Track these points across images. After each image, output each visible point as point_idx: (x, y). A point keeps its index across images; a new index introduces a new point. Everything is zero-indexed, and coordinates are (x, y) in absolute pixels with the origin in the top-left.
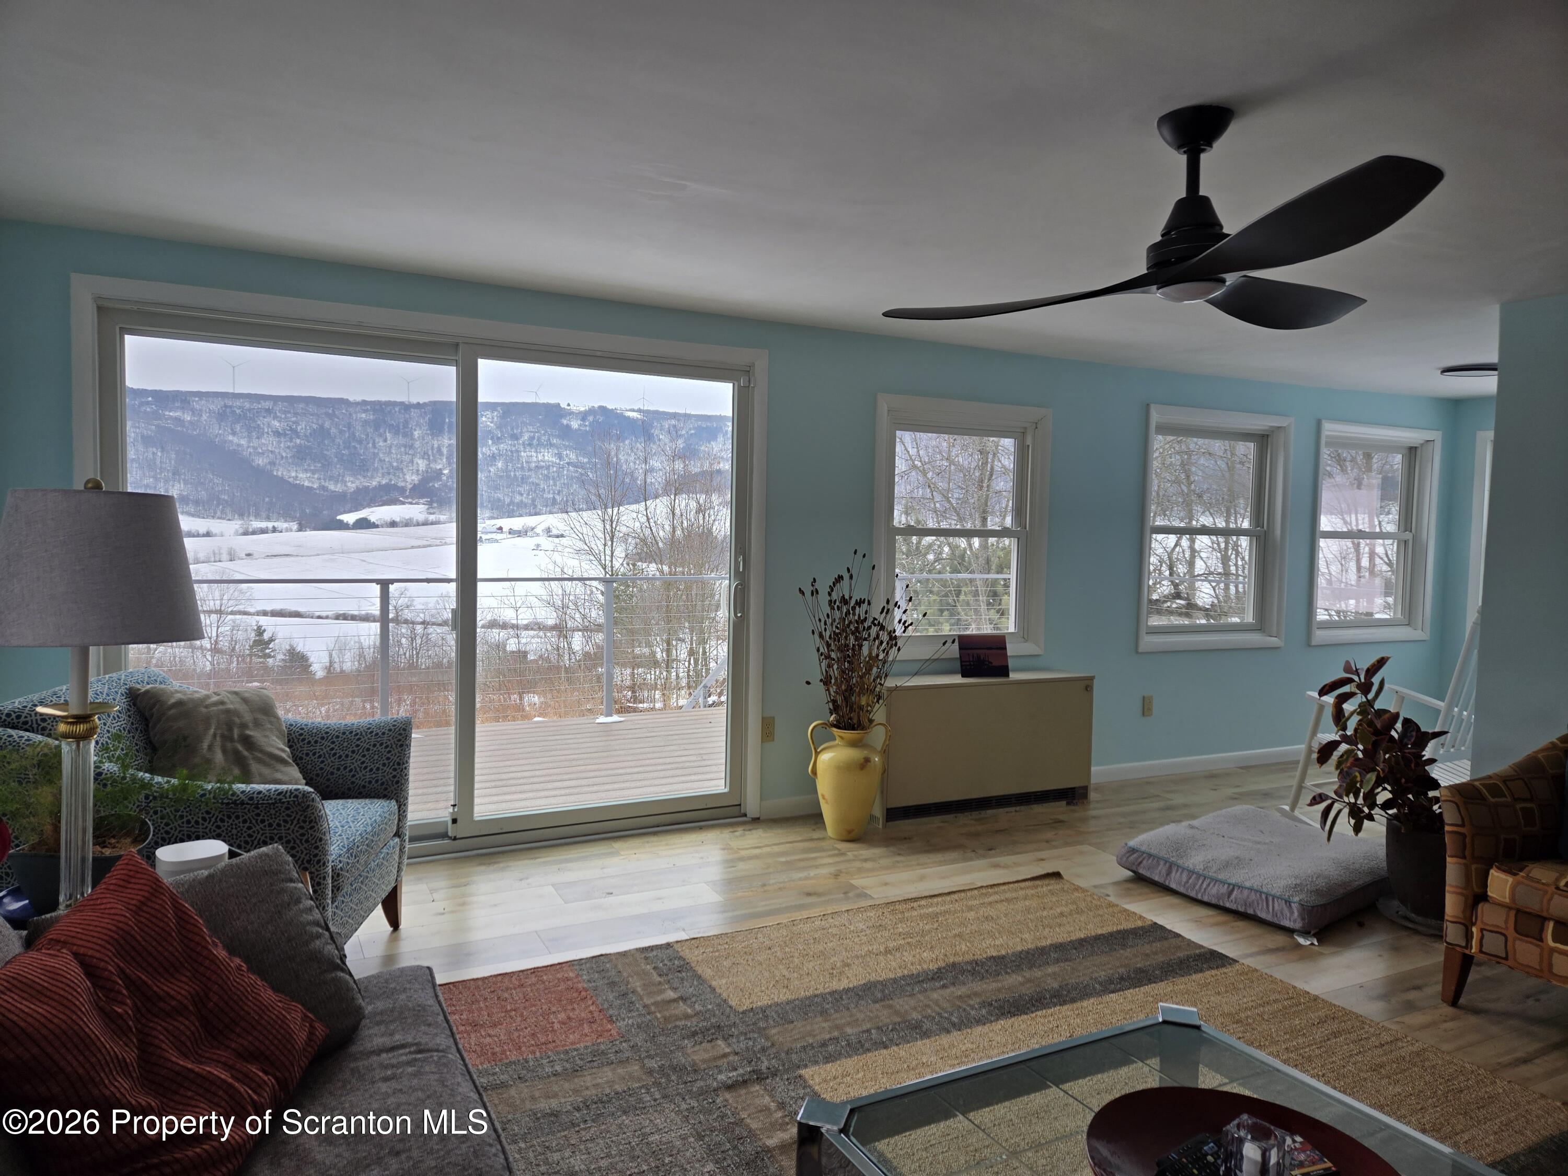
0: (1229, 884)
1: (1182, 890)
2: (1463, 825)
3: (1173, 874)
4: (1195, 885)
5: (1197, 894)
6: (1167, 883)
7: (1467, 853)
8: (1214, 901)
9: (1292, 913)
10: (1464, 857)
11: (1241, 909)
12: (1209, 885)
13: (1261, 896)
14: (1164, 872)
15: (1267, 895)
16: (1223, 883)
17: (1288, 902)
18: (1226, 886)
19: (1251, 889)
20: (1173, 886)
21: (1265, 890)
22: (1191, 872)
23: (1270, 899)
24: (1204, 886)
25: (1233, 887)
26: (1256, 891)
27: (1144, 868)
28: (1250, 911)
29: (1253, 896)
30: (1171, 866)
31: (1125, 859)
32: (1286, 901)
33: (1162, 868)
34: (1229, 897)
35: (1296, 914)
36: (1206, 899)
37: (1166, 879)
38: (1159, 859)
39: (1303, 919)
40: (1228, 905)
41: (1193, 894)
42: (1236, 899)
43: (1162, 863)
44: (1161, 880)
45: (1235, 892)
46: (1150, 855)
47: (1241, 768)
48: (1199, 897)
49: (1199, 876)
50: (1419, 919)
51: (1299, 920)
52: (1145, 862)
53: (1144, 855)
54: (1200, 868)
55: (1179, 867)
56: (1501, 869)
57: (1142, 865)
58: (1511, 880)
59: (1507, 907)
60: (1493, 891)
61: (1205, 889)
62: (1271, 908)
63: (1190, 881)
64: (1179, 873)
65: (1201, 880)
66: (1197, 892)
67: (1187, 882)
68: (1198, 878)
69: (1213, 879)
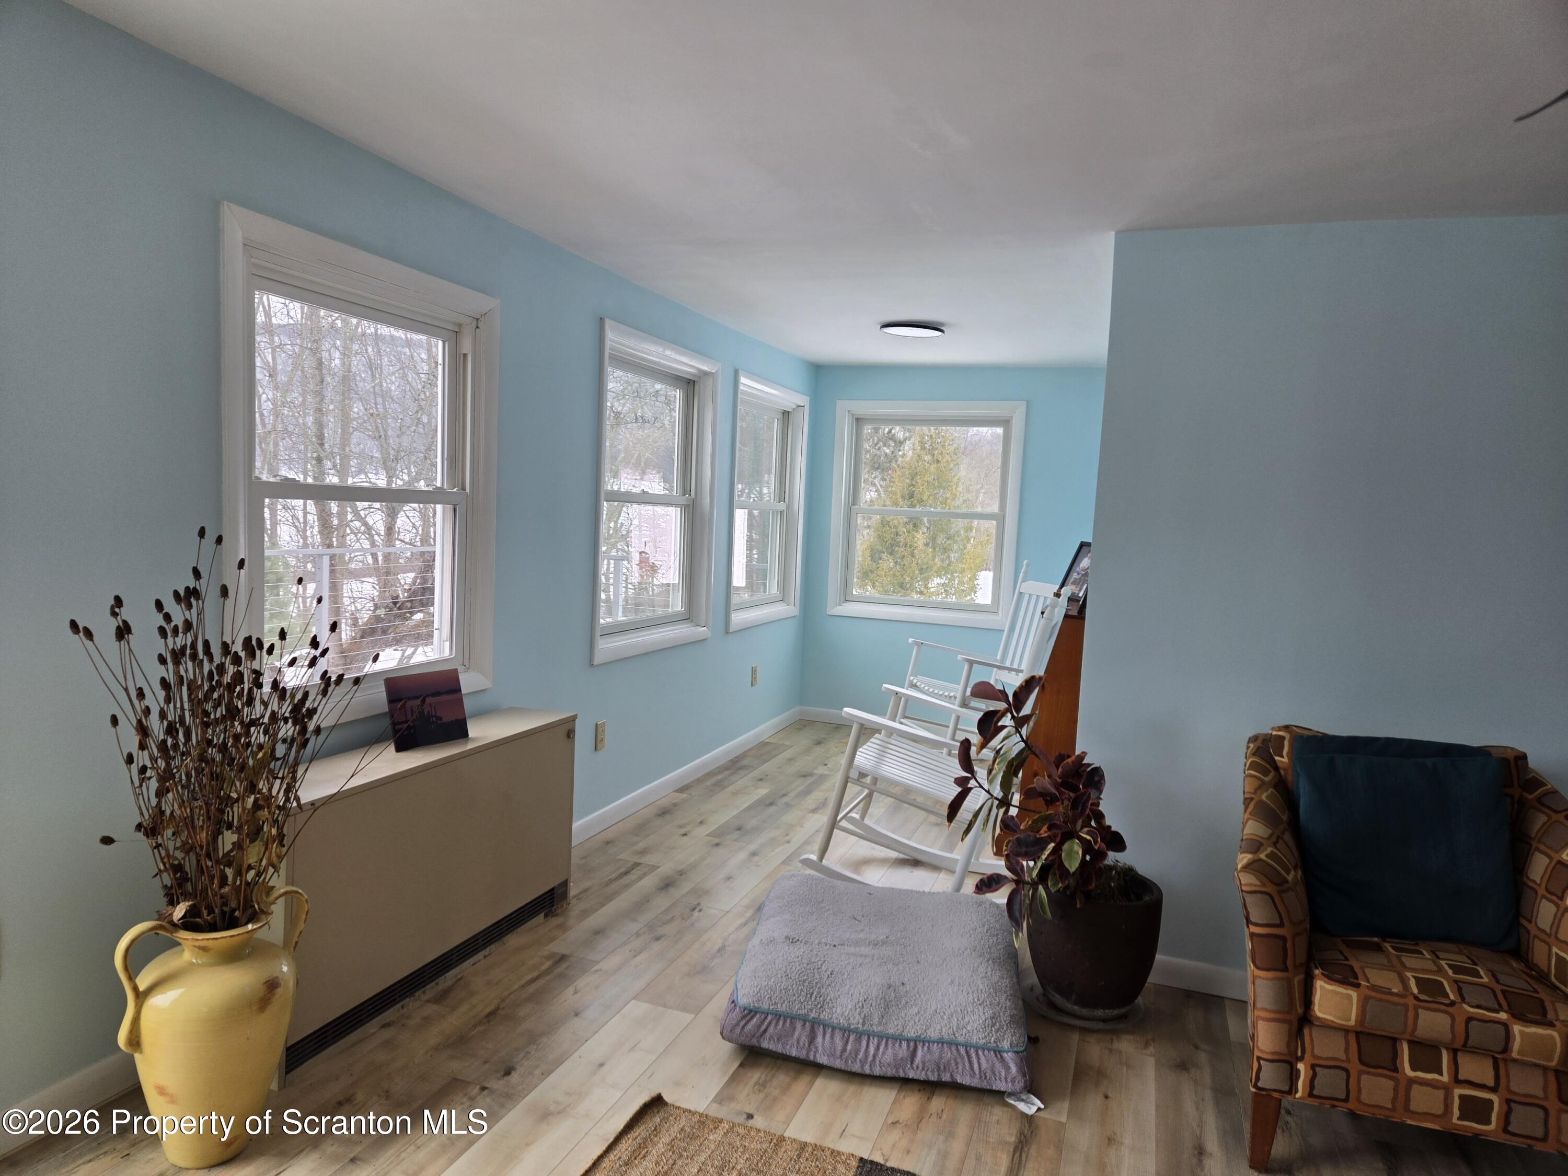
0: (908, 1041)
1: (838, 1064)
2: (1281, 925)
3: (819, 1039)
4: (857, 1052)
5: (862, 1066)
6: (811, 1058)
7: (1289, 963)
8: (890, 1072)
9: (1008, 1069)
10: (1286, 969)
11: (933, 1077)
12: (878, 1048)
13: (958, 1050)
14: (804, 1039)
15: (967, 1046)
16: (898, 1039)
17: (998, 1052)
18: (904, 1044)
19: (941, 1042)
20: (823, 1059)
21: (961, 1039)
22: (846, 1031)
23: (972, 1051)
24: (872, 1051)
25: (915, 1043)
26: (950, 1044)
28: (946, 1078)
29: (948, 1054)
30: (814, 1025)
31: (738, 1030)
32: (995, 1052)
33: (800, 1032)
34: (912, 1063)
35: (1014, 1069)
36: (877, 1071)
37: (809, 1050)
38: (793, 1018)
39: (1024, 1075)
40: (911, 1075)
41: (856, 1068)
42: (923, 1063)
43: (799, 1025)
44: (802, 1055)
45: (920, 1053)
46: (778, 1016)
47: (681, 790)
48: (867, 1070)
49: (859, 1035)
50: (1085, 1012)
51: (1019, 1078)
52: (771, 1030)
53: (769, 1018)
54: (856, 1021)
55: (825, 1026)
56: (1330, 978)
57: (767, 1035)
58: (1354, 994)
59: (1346, 1030)
60: (1320, 1010)
61: (874, 1056)
62: (976, 1066)
63: (849, 1047)
64: (828, 1036)
65: (864, 1043)
66: (863, 1063)
67: (844, 1050)
68: (858, 1040)
69: (881, 1036)
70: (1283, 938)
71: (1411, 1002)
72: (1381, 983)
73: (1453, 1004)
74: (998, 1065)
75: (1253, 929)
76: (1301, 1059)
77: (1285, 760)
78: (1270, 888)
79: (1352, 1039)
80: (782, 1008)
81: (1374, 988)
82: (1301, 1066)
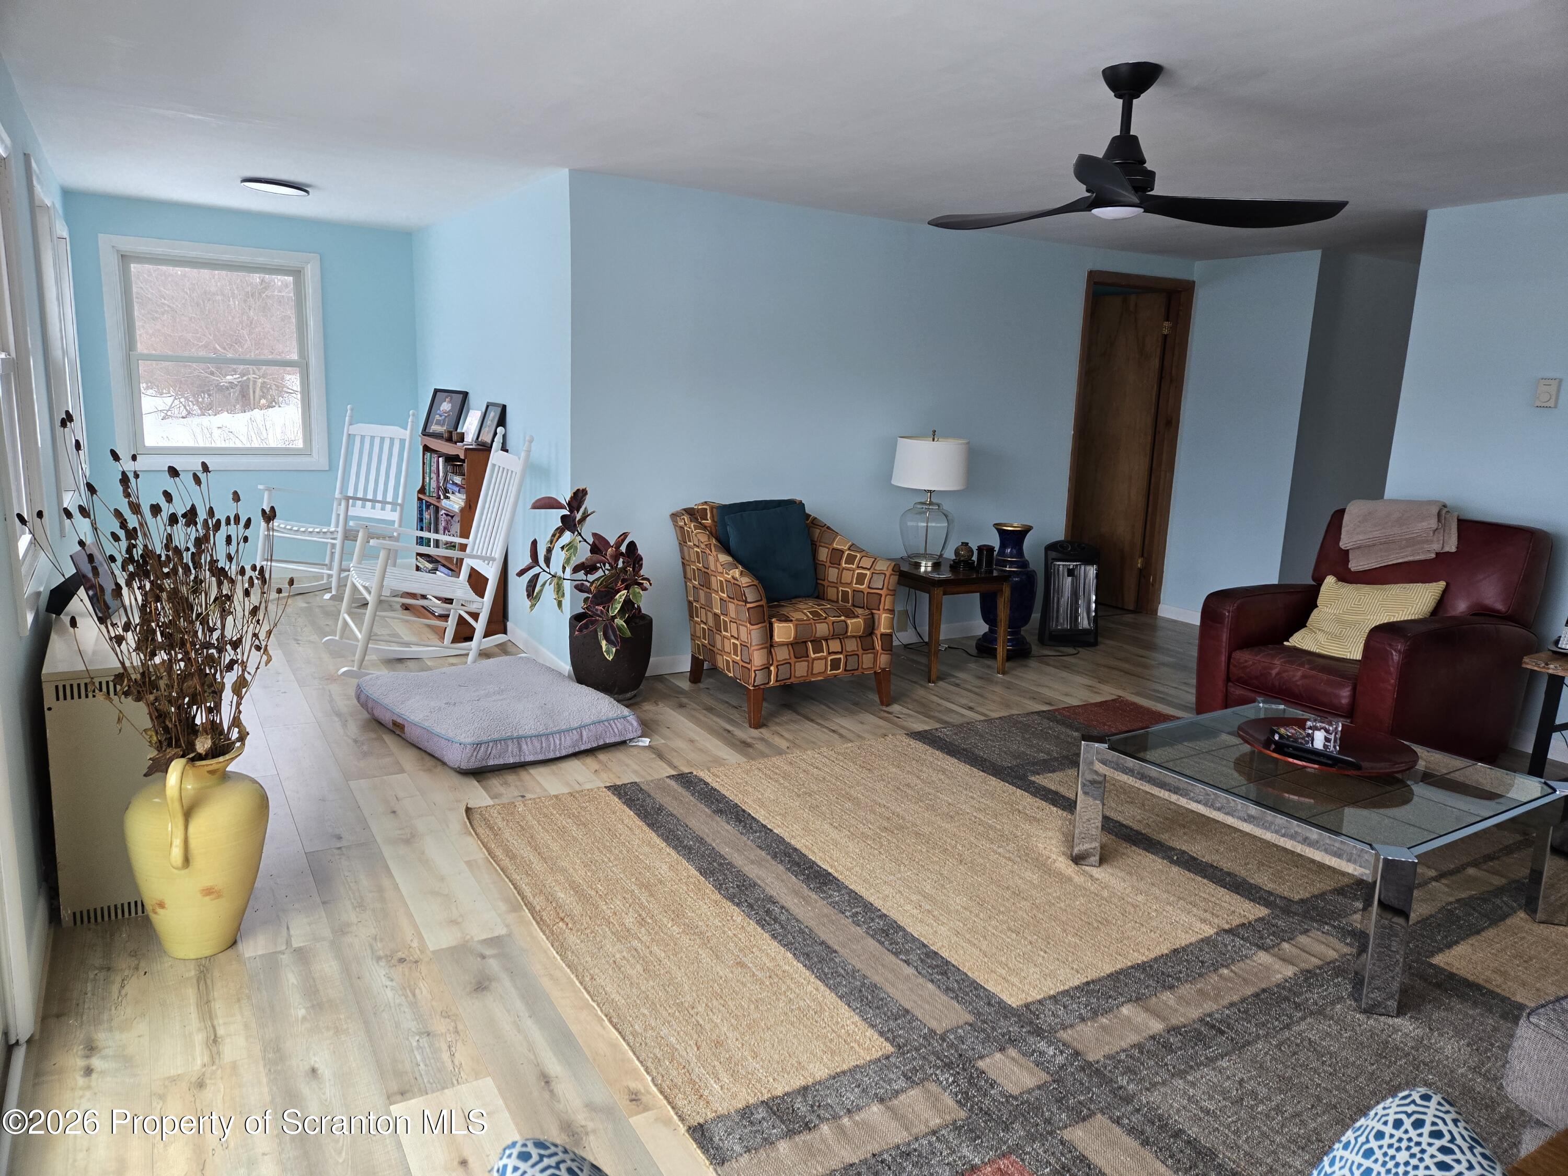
0: (575, 729)
2: (759, 600)
3: (524, 747)
4: (549, 746)
7: (764, 618)
8: (571, 751)
9: (632, 725)
10: (762, 622)
11: (595, 745)
12: (560, 740)
13: (604, 725)
14: (516, 750)
15: (608, 721)
16: (569, 730)
18: (574, 732)
19: (594, 723)
20: (530, 758)
21: (604, 718)
22: (538, 736)
24: (558, 742)
25: (580, 730)
26: (599, 722)
27: (495, 757)
28: (600, 743)
29: (600, 728)
30: (518, 740)
32: (622, 718)
33: (512, 747)
34: (581, 741)
35: (635, 724)
36: (564, 753)
37: (520, 756)
38: (504, 740)
39: (639, 726)
40: (583, 748)
41: (551, 756)
43: (510, 742)
44: (517, 760)
45: (584, 734)
46: (495, 741)
48: (558, 755)
49: (547, 736)
51: (637, 728)
52: (494, 751)
53: (491, 744)
54: (541, 729)
55: (525, 737)
56: (780, 621)
57: (492, 756)
58: (791, 625)
59: (787, 644)
60: (777, 638)
61: (560, 744)
62: (616, 730)
63: (544, 745)
64: (529, 743)
65: (551, 739)
66: (554, 751)
67: (542, 748)
68: (547, 739)
69: (559, 732)
70: (762, 606)
71: (812, 621)
72: (799, 617)
73: (826, 618)
74: (627, 725)
75: (749, 605)
76: (771, 665)
77: (709, 521)
78: (756, 582)
79: (790, 647)
80: (496, 736)
81: (797, 620)
82: (772, 668)
